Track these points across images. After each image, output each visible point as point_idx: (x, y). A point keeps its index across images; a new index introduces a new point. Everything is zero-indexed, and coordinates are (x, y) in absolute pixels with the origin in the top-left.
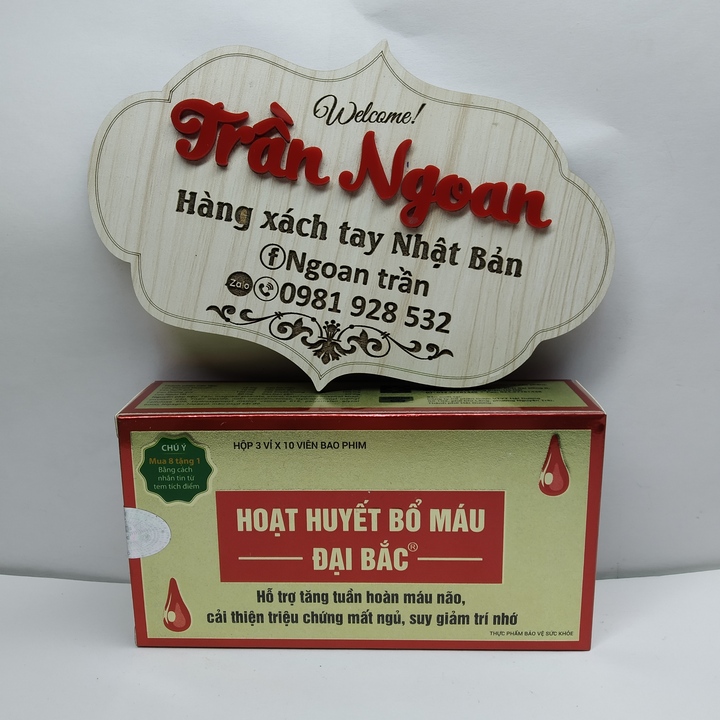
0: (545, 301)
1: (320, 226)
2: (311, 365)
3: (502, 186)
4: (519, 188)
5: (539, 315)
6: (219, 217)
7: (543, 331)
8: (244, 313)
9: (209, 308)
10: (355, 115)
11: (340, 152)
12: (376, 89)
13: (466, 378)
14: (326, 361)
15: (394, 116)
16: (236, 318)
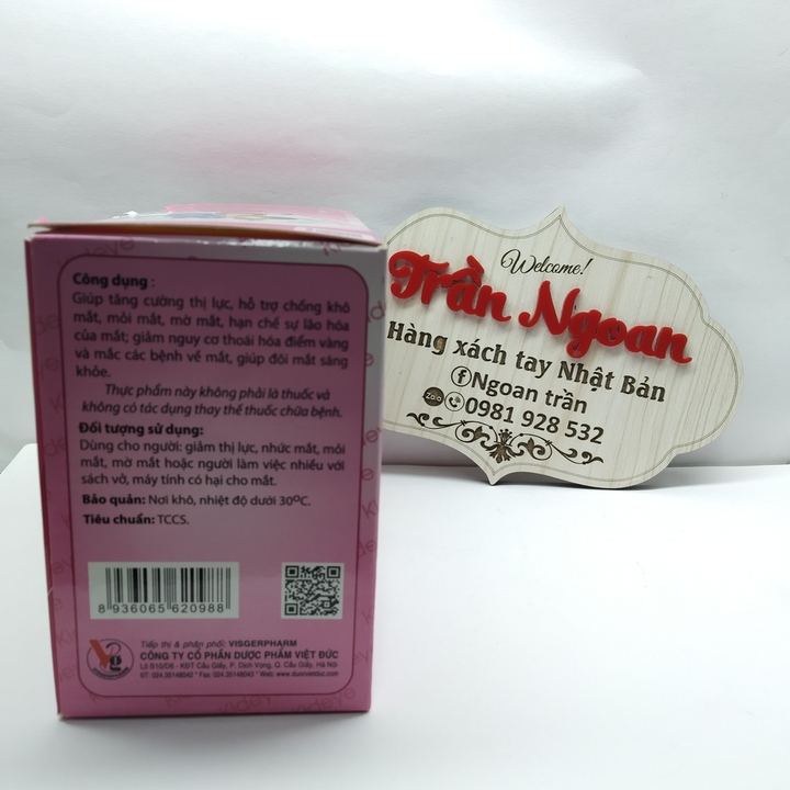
0: (683, 422)
1: (501, 354)
2: (487, 464)
3: (652, 330)
4: (667, 331)
5: (676, 433)
6: (421, 344)
7: (679, 446)
8: (436, 420)
9: (409, 415)
10: (534, 266)
11: (521, 296)
12: (553, 245)
13: (612, 481)
14: (499, 460)
15: (566, 268)
16: (429, 423)
